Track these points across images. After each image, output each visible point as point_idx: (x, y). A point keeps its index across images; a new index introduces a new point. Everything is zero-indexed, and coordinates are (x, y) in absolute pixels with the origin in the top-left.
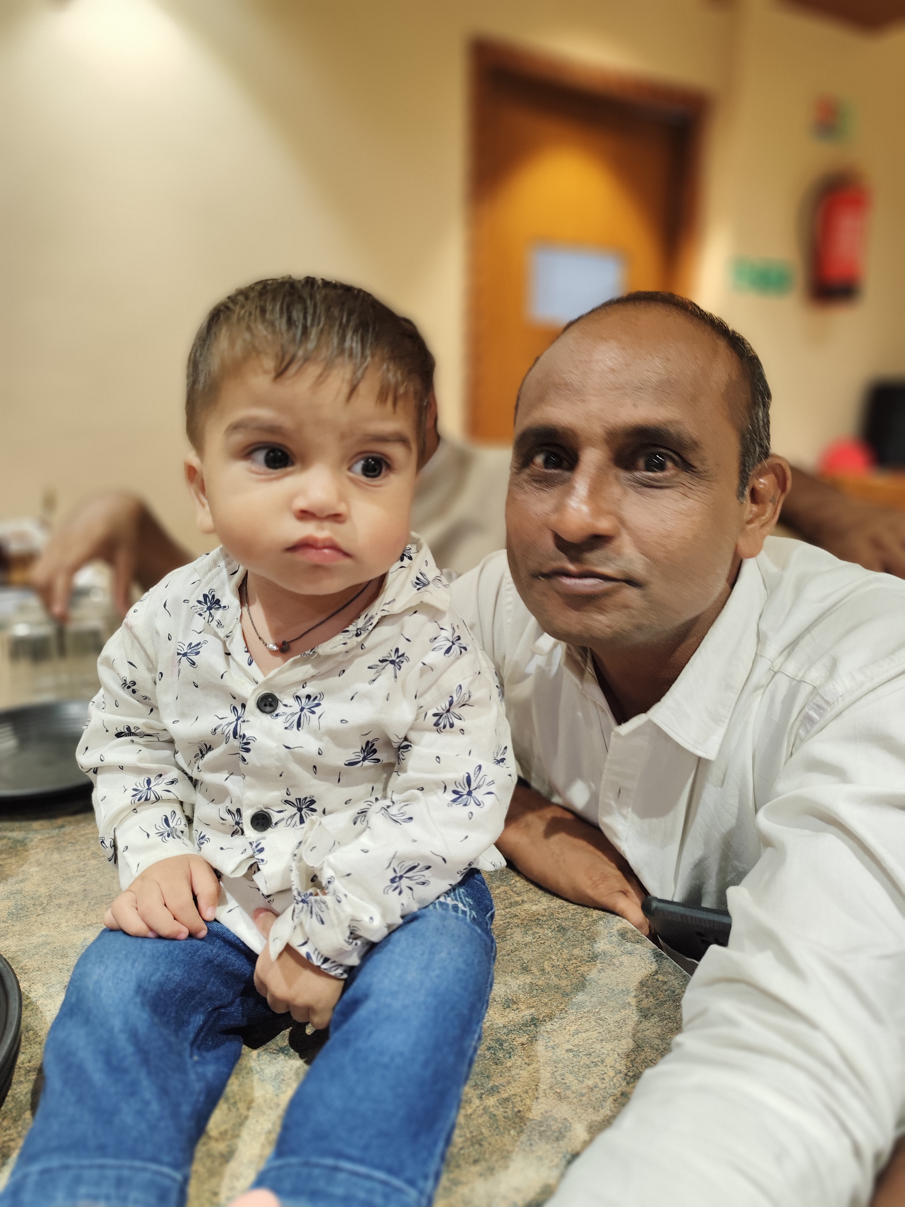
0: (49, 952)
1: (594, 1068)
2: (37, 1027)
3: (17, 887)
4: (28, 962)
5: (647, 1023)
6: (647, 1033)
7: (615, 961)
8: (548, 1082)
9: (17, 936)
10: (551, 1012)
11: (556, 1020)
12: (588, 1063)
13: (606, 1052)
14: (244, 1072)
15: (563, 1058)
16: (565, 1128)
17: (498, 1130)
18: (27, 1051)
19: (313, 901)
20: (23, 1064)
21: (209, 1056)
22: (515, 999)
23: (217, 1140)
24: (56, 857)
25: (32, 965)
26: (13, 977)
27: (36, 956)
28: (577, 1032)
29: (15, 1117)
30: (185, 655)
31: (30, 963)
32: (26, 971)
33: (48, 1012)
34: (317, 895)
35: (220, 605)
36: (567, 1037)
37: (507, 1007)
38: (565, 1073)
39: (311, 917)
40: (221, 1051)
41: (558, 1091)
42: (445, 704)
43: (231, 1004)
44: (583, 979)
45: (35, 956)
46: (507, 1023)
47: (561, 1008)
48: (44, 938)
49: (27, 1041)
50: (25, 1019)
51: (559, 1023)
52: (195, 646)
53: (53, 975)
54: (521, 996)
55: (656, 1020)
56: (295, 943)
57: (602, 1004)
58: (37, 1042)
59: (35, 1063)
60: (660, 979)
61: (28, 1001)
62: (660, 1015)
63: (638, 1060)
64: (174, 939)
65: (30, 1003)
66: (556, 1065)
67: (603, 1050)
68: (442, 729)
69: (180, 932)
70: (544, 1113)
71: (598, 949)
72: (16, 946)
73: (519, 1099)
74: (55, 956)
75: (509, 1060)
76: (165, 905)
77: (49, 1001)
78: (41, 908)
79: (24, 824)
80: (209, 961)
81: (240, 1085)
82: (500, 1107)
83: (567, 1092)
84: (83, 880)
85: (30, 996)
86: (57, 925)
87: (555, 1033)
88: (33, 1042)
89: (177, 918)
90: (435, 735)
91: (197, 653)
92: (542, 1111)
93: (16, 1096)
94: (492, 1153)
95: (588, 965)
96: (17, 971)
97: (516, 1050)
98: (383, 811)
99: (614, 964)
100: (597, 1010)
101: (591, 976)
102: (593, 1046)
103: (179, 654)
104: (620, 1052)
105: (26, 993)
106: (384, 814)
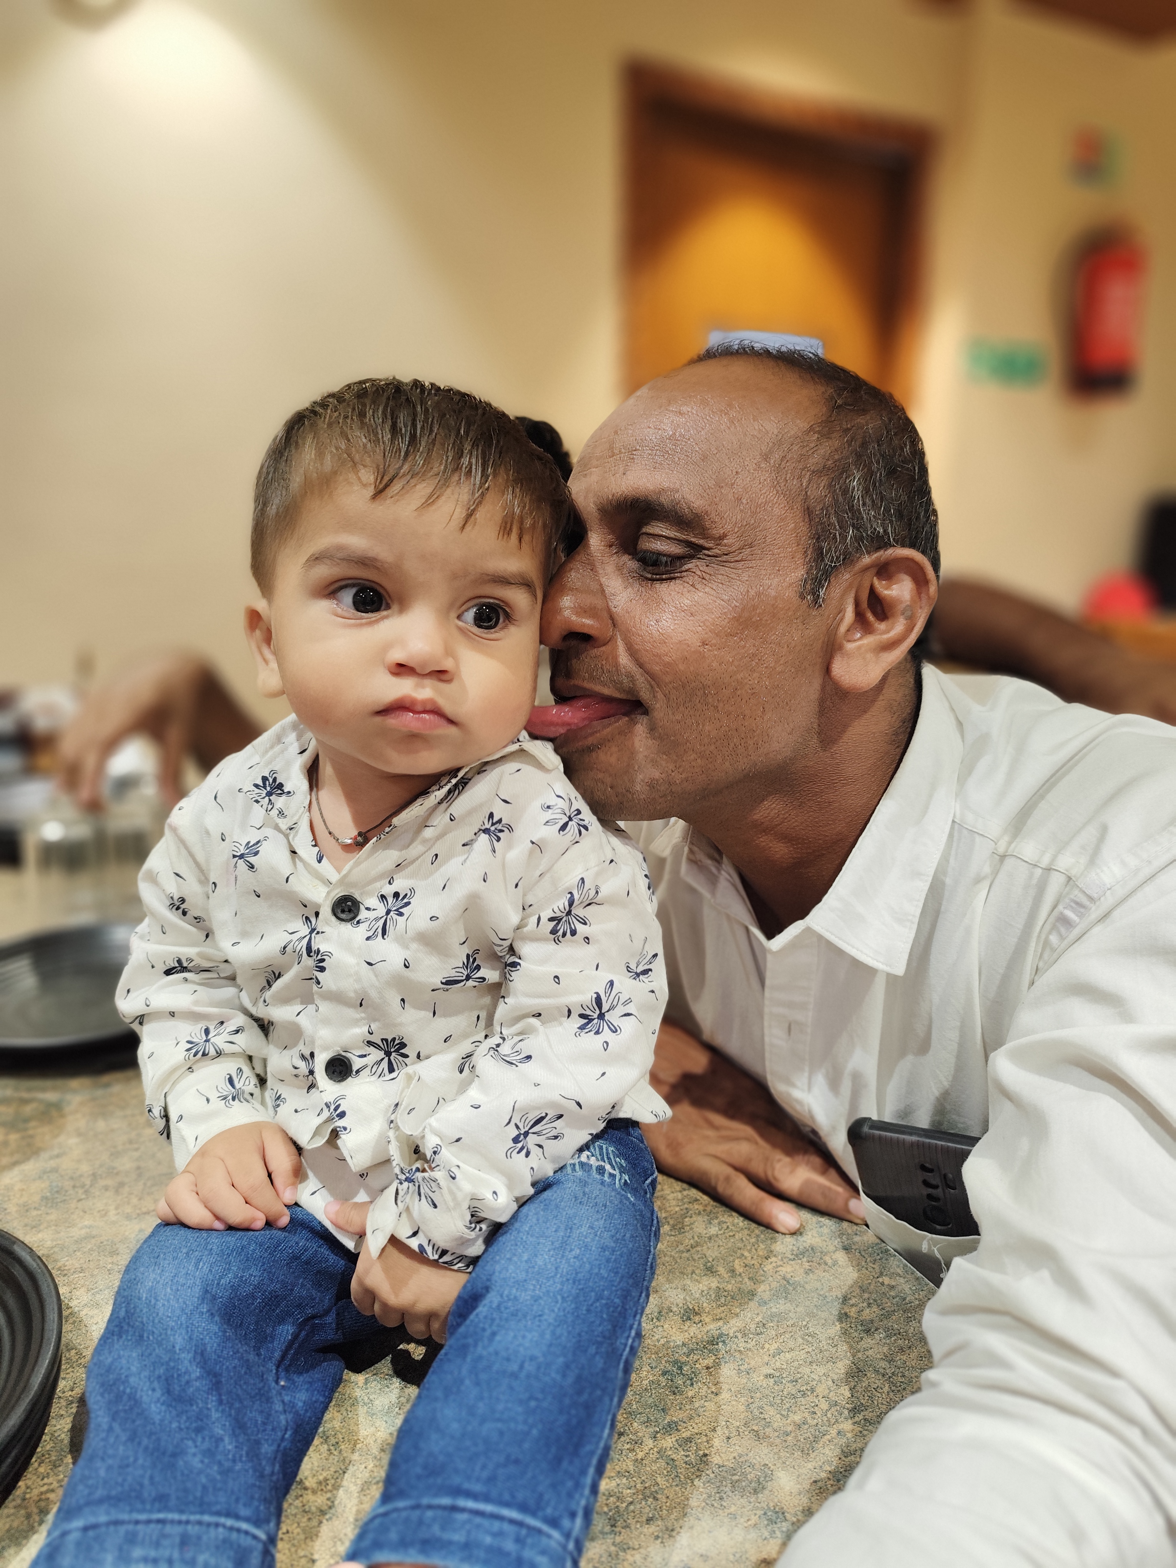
0: (94, 1248)
1: (802, 1399)
2: (81, 1345)
3: (52, 1163)
4: (67, 1260)
5: (869, 1340)
6: (870, 1352)
7: (827, 1259)
8: (742, 1417)
9: (53, 1228)
10: (744, 1325)
11: (751, 1336)
12: (793, 1392)
13: (817, 1378)
14: (348, 1403)
15: (761, 1386)
16: (765, 1477)
17: (678, 1479)
18: (68, 1376)
19: (420, 1180)
20: (64, 1392)
21: (299, 1380)
22: (696, 1309)
23: (314, 1492)
24: (101, 1125)
25: (73, 1264)
26: (50, 1280)
27: (78, 1254)
28: (779, 1352)
29: (55, 1461)
30: (241, 856)
31: (71, 1262)
32: (66, 1272)
33: (95, 1326)
34: (424, 1171)
35: (283, 791)
36: (766, 1358)
37: (687, 1320)
38: (764, 1405)
39: (420, 1200)
40: (316, 1374)
41: (756, 1428)
42: (563, 903)
43: (327, 1312)
44: (785, 1282)
45: (76, 1253)
46: (687, 1340)
47: (757, 1320)
48: (88, 1230)
49: (68, 1363)
50: (66, 1335)
51: (754, 1340)
52: (254, 845)
53: (101, 1278)
54: (705, 1305)
55: (881, 1335)
56: (403, 1234)
57: (812, 1315)
58: (81, 1364)
59: (78, 1391)
60: (886, 1283)
61: (70, 1311)
62: (887, 1329)
63: (858, 1388)
64: (248, 1230)
65: (71, 1314)
66: (753, 1394)
67: (812, 1375)
68: (560, 938)
69: (254, 1220)
70: (737, 1458)
71: (804, 1244)
72: (52, 1240)
73: (705, 1439)
74: (101, 1253)
75: (691, 1388)
76: (233, 1186)
77: (96, 1311)
78: (83, 1190)
79: (59, 1082)
80: (295, 1258)
81: (343, 1420)
82: (680, 1449)
83: (766, 1430)
84: (136, 1154)
85: (71, 1305)
86: (104, 1212)
87: (750, 1353)
88: (75, 1364)
89: (248, 1201)
90: (552, 946)
91: (256, 853)
92: (735, 1454)
93: (56, 1435)
94: (670, 1510)
95: (791, 1265)
96: (54, 1273)
97: (700, 1375)
98: (492, 1052)
99: (826, 1264)
100: (804, 1323)
101: (796, 1279)
102: (799, 1370)
103: (234, 856)
104: (835, 1377)
105: (66, 1301)
106: (494, 1056)
